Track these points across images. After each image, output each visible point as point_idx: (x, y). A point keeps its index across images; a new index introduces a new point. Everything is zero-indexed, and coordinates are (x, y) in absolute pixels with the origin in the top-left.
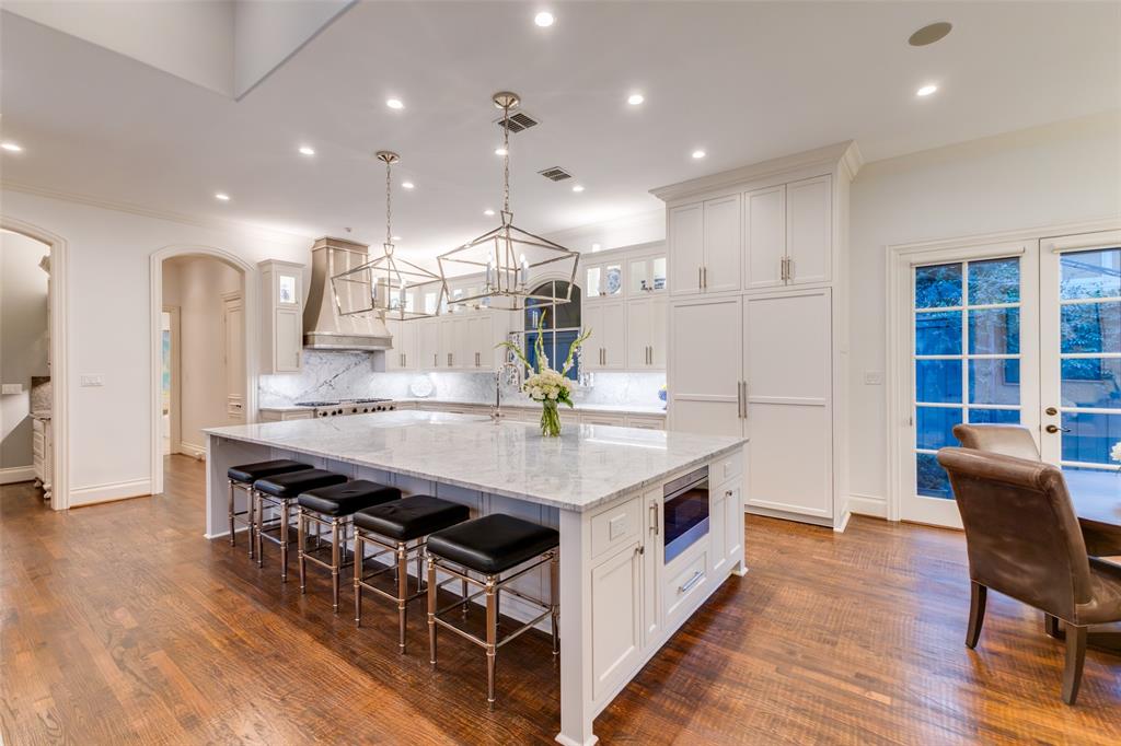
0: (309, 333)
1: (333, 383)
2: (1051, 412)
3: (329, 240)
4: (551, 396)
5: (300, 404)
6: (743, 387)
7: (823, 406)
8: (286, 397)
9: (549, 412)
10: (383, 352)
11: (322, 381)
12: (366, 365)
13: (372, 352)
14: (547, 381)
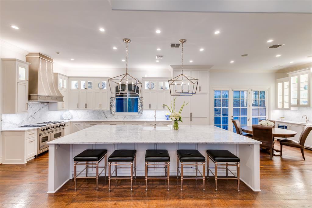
0: (31, 95)
1: (34, 116)
2: (232, 117)
3: (40, 54)
4: (177, 119)
5: (21, 127)
6: (191, 114)
7: (206, 117)
8: (14, 124)
9: (176, 123)
10: (57, 103)
11: (30, 115)
12: (46, 108)
13: (48, 103)
14: (176, 115)
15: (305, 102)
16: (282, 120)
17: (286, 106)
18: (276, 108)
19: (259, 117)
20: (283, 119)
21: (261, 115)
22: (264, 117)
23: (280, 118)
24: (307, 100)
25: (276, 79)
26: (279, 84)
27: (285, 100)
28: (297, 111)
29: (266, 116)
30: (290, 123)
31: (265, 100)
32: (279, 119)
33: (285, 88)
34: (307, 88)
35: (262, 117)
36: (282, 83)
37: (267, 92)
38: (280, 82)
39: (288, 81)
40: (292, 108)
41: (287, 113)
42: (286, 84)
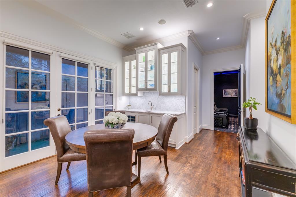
2: (59, 110)
15: (151, 85)
16: (128, 109)
17: (134, 91)
18: (124, 94)
19: (105, 107)
20: (130, 107)
21: (107, 104)
22: (111, 107)
23: (127, 106)
24: (153, 83)
25: (123, 57)
26: (126, 63)
27: (132, 84)
28: (142, 96)
29: (113, 105)
30: (138, 112)
31: (112, 83)
32: (125, 108)
33: (132, 68)
34: (154, 69)
35: (108, 107)
36: (129, 62)
37: (114, 71)
38: (127, 61)
39: (135, 59)
40: (139, 94)
41: (134, 99)
42: (134, 63)
